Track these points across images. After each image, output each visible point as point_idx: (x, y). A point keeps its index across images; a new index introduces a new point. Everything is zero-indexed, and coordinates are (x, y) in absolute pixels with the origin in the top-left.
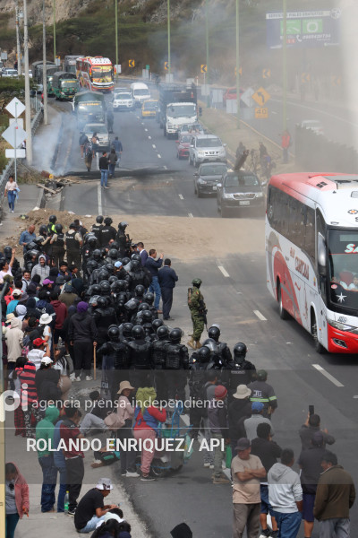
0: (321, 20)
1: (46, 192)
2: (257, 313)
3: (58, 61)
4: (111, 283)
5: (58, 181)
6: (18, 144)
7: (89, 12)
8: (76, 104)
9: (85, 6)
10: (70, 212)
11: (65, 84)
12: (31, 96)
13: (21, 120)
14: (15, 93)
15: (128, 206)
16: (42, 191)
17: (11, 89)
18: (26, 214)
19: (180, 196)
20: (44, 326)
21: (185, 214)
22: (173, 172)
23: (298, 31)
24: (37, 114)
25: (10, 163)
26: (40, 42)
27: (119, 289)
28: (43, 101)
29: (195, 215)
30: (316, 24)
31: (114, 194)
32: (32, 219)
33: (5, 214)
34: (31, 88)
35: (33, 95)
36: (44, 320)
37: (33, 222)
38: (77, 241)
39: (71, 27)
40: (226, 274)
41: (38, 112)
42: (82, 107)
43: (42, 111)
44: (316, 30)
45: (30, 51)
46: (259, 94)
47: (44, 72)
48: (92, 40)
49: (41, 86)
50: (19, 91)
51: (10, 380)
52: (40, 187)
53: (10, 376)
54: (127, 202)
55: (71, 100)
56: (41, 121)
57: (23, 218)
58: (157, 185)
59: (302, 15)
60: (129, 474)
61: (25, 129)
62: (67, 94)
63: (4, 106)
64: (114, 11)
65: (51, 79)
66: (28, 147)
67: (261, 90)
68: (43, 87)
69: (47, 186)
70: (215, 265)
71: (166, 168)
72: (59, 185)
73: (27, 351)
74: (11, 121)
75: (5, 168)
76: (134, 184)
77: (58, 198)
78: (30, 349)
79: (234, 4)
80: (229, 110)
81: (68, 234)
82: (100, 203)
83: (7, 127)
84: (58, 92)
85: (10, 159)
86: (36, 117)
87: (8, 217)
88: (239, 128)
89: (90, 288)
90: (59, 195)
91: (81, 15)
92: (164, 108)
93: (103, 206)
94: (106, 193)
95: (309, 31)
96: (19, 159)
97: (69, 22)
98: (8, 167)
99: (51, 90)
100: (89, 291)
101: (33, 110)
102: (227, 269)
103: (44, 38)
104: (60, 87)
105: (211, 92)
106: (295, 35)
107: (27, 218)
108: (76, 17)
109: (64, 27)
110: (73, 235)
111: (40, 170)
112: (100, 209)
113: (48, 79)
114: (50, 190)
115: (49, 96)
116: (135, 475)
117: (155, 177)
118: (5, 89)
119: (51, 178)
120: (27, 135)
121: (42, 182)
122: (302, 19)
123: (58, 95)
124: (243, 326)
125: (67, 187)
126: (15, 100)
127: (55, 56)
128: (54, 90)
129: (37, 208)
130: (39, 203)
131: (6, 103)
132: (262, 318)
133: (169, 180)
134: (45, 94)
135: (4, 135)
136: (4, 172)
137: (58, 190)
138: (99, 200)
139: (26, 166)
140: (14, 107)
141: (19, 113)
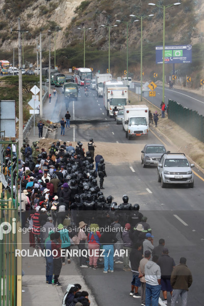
0: (182, 51)
1: (49, 130)
2: (148, 190)
3: (56, 68)
5: (55, 125)
6: (36, 107)
7: (72, 45)
8: (65, 89)
9: (70, 42)
10: (60, 140)
11: (59, 79)
13: (38, 96)
14: (35, 83)
16: (47, 130)
17: (34, 81)
19: (113, 133)
21: (115, 142)
22: (110, 121)
23: (171, 55)
25: (32, 116)
26: (48, 59)
28: (48, 87)
29: (119, 142)
30: (180, 52)
31: (81, 132)
34: (43, 81)
35: (43, 85)
37: (42, 144)
39: (63, 52)
40: (133, 171)
41: (46, 92)
42: (67, 90)
44: (179, 55)
45: (43, 63)
46: (152, 85)
47: (50, 73)
48: (73, 58)
49: (48, 80)
50: (37, 82)
54: (87, 136)
55: (62, 87)
58: (103, 127)
59: (173, 48)
60: (83, 266)
61: (39, 101)
62: (60, 84)
64: (83, 45)
65: (53, 77)
67: (152, 83)
68: (49, 80)
69: (49, 127)
70: (128, 166)
72: (55, 127)
74: (33, 96)
76: (91, 127)
77: (54, 133)
79: (140, 43)
80: (137, 92)
82: (74, 136)
83: (31, 99)
84: (56, 82)
85: (32, 114)
86: (45, 95)
88: (142, 101)
90: (55, 131)
91: (68, 46)
93: (76, 137)
94: (77, 130)
95: (176, 55)
96: (36, 114)
97: (62, 50)
98: (31, 118)
101: (44, 91)
102: (134, 168)
103: (50, 57)
104: (57, 80)
106: (169, 57)
108: (65, 47)
109: (60, 52)
111: (46, 120)
113: (51, 76)
114: (51, 129)
115: (52, 84)
116: (86, 266)
117: (101, 123)
118: (31, 81)
119: (51, 124)
120: (41, 103)
121: (47, 126)
122: (173, 50)
123: (56, 84)
124: (141, 196)
126: (35, 86)
127: (55, 66)
128: (54, 82)
130: (45, 135)
131: (31, 88)
132: (150, 192)
133: (108, 125)
134: (50, 83)
135: (29, 103)
136: (29, 120)
137: (54, 129)
138: (74, 134)
139: (40, 118)
140: (35, 90)
141: (37, 93)
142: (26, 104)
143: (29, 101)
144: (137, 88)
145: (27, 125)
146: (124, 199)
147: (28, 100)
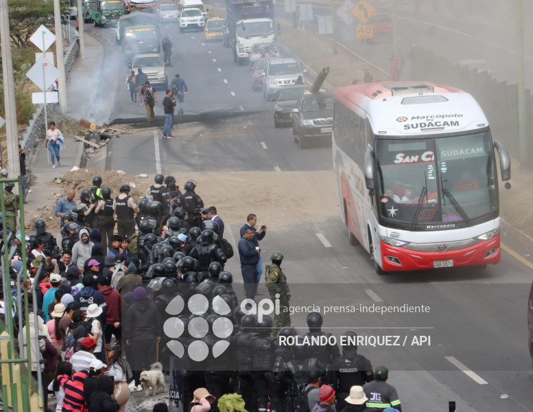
1: (87, 146)
4: (177, 260)
5: (102, 131)
6: (48, 85)
8: (122, 31)
10: (119, 172)
11: (106, 5)
12: (62, 23)
13: (51, 54)
14: (41, 19)
15: (195, 161)
16: (81, 145)
17: (36, 15)
18: (62, 176)
19: (263, 144)
20: (91, 320)
21: (271, 168)
22: (253, 113)
24: (72, 46)
25: (39, 111)
27: (187, 268)
28: (77, 29)
29: (282, 168)
32: (70, 182)
33: (35, 178)
34: (62, 12)
35: (64, 22)
36: (91, 312)
37: (72, 186)
38: (131, 209)
40: (327, 244)
41: (73, 43)
42: (130, 34)
43: (78, 41)
49: (74, 8)
50: (46, 17)
51: (50, 392)
52: (79, 141)
53: (50, 387)
54: (194, 155)
55: (114, 26)
56: (77, 54)
57: (59, 181)
58: (230, 131)
61: (56, 66)
62: (109, 17)
63: (28, 37)
66: (62, 88)
67: (363, 1)
68: (77, 10)
69: (88, 138)
70: (311, 233)
71: (242, 109)
72: (103, 137)
73: (71, 354)
74: (38, 55)
75: (31, 118)
76: (202, 132)
77: (103, 154)
78: (75, 351)
80: (322, 31)
81: (118, 200)
82: (158, 158)
83: (33, 64)
84: (97, 16)
85: (38, 105)
86: (69, 50)
87: (37, 181)
88: (335, 53)
89: (151, 268)
90: (104, 149)
92: (233, 28)
93: (162, 162)
94: (165, 143)
96: (50, 104)
98: (35, 116)
99: (88, 13)
100: (149, 273)
101: (66, 41)
104: (99, 9)
105: (298, 8)
107: (63, 181)
110: (125, 200)
111: (78, 118)
112: (158, 166)
114: (92, 143)
115: (87, 21)
117: (228, 121)
118: (29, 15)
119: (92, 129)
120: (59, 74)
121: (81, 134)
123: (97, 20)
125: (114, 138)
126: (42, 28)
128: (92, 14)
129: (76, 168)
130: (78, 161)
131: (30, 33)
133: (247, 124)
134: (81, 20)
135: (29, 74)
136: (32, 123)
137: (103, 143)
138: (157, 153)
139: (60, 114)
140: (41, 37)
141: (48, 46)
142: (20, 78)
143: (28, 69)
144: (321, 19)
145: (26, 136)
146: (310, 323)
147: (23, 66)
